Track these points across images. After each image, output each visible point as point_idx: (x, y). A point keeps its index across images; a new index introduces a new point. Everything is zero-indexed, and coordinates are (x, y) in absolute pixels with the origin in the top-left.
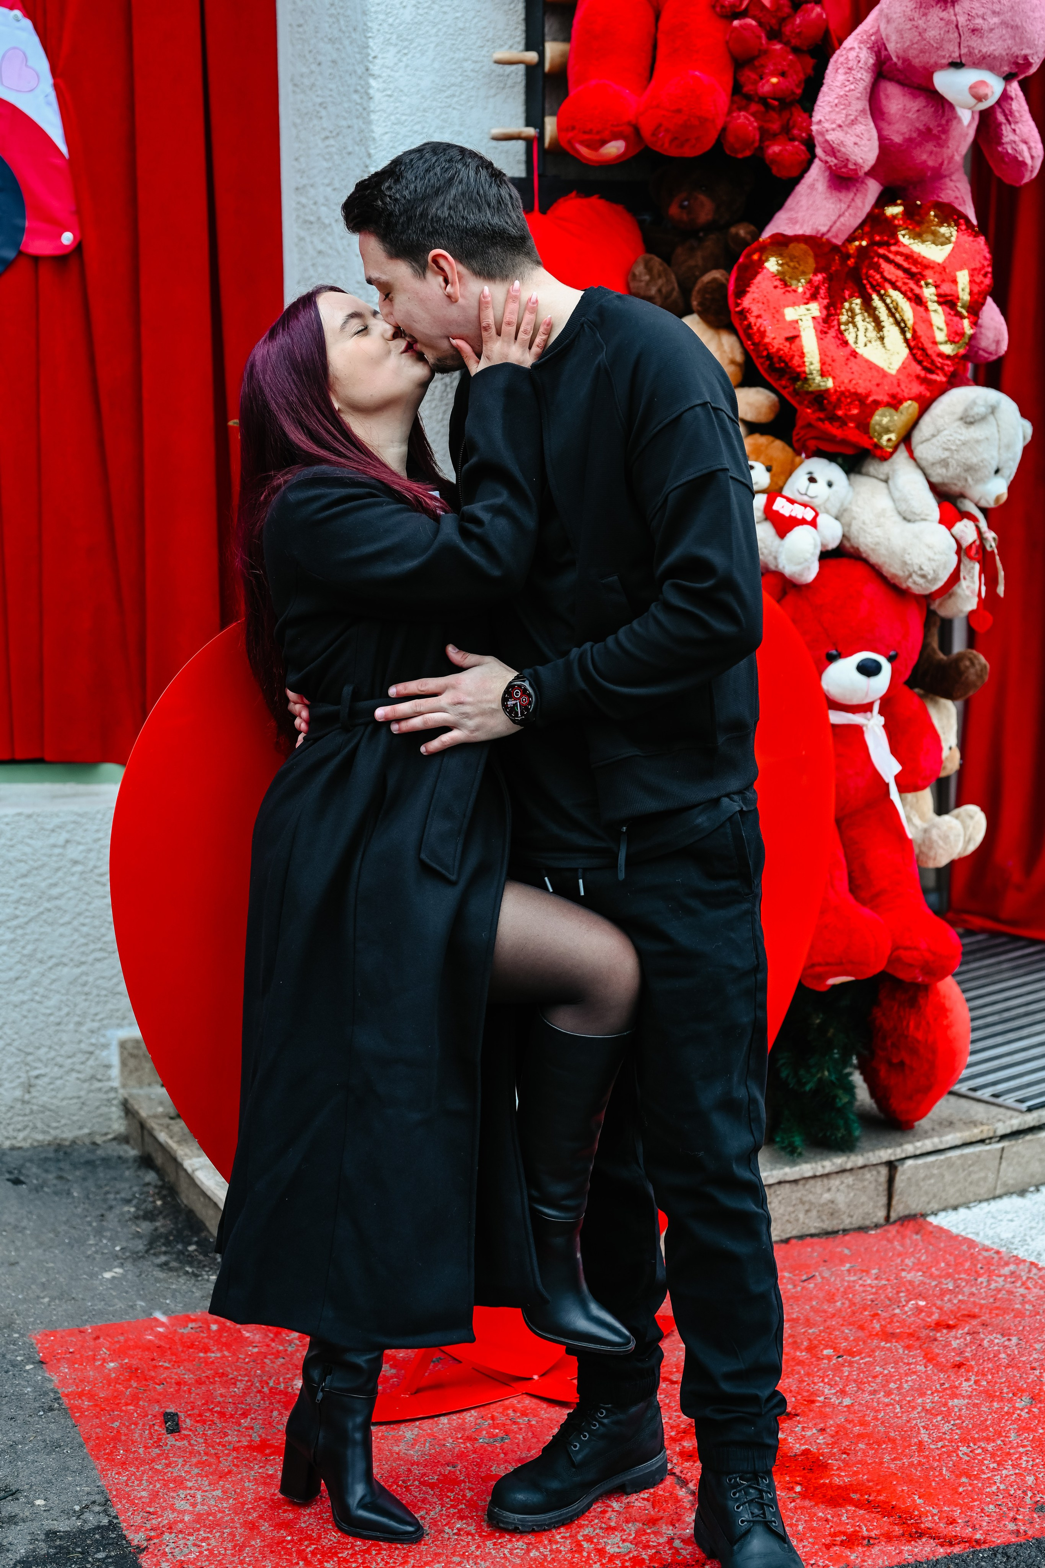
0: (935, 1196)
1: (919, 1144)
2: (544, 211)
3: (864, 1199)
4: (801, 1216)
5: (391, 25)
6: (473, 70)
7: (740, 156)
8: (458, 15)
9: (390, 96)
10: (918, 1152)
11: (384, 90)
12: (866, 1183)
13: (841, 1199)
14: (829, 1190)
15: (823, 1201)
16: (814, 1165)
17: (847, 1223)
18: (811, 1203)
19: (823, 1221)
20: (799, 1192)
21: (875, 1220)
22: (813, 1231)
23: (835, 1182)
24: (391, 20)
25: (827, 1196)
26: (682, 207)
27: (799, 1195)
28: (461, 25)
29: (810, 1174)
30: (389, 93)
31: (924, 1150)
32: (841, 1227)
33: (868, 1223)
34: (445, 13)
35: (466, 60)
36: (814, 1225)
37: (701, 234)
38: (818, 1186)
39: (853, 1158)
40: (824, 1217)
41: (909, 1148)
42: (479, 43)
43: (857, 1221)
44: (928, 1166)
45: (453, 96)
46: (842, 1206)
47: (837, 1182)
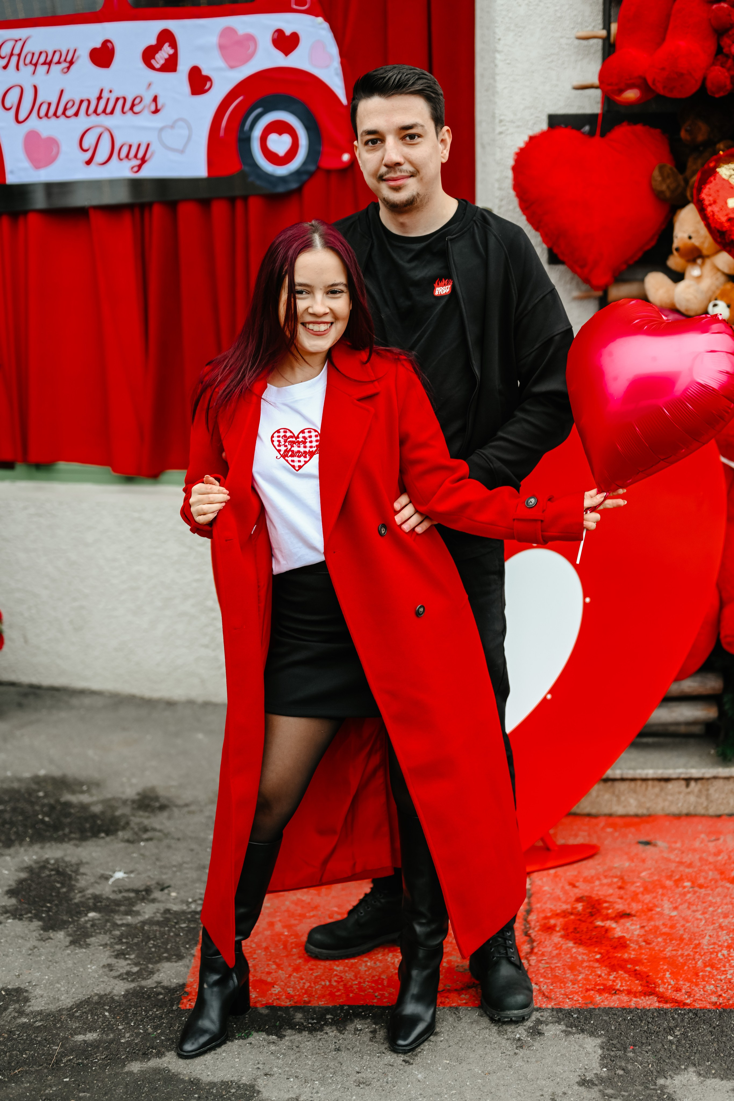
2: (603, 135)
5: (510, 18)
6: (567, 44)
7: (717, 96)
8: (557, 8)
9: (509, 64)
11: (505, 60)
24: (510, 15)
26: (686, 131)
28: (559, 15)
30: (508, 61)
34: (548, 8)
35: (562, 37)
37: (701, 148)
42: (572, 26)
45: (552, 61)
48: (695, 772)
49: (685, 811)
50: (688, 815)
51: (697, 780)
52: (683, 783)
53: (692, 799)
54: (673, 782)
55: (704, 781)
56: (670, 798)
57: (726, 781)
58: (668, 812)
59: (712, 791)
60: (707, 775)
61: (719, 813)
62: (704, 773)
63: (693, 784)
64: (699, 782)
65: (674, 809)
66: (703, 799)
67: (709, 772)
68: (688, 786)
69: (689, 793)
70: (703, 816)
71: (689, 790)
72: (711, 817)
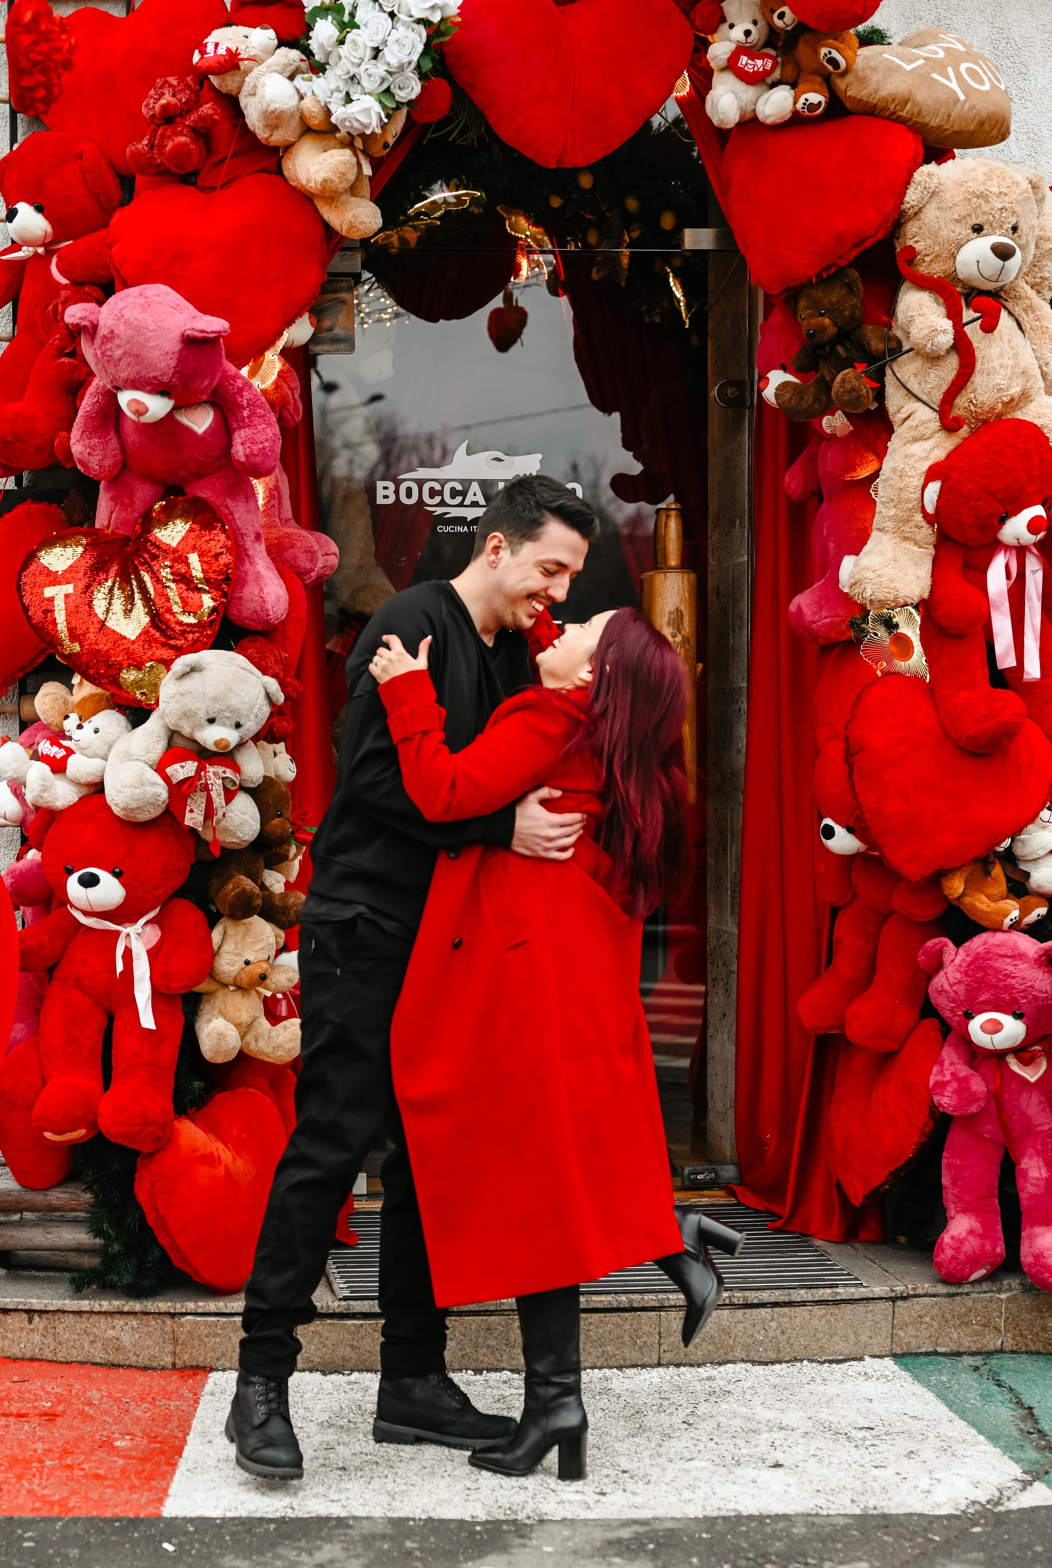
0: (223, 1355)
1: (201, 1304)
3: (149, 1342)
4: (86, 1345)
10: (200, 1311)
12: (151, 1329)
13: (126, 1339)
14: (114, 1328)
15: (107, 1336)
16: (92, 1302)
17: (133, 1360)
18: (96, 1336)
19: (107, 1353)
20: (83, 1324)
21: (162, 1363)
22: (99, 1361)
23: (119, 1322)
25: (111, 1333)
27: (83, 1326)
29: (87, 1309)
31: (206, 1310)
32: (127, 1363)
33: (155, 1364)
36: (99, 1356)
38: (103, 1321)
39: (132, 1303)
40: (109, 1351)
41: (191, 1306)
43: (143, 1360)
44: (209, 1325)
46: (127, 1344)
47: (122, 1323)
48: (36, 1303)
49: (28, 1355)
50: (33, 1360)
51: (41, 1312)
52: (24, 1316)
53: (37, 1338)
54: (13, 1314)
55: (50, 1316)
56: (10, 1335)
57: (77, 1317)
58: (8, 1354)
59: (60, 1329)
60: (51, 1308)
61: (70, 1359)
62: (46, 1305)
63: (36, 1318)
64: (44, 1316)
65: (15, 1351)
66: (50, 1339)
67: (55, 1304)
68: (30, 1321)
69: (32, 1330)
70: (51, 1361)
71: (31, 1327)
72: (61, 1363)
